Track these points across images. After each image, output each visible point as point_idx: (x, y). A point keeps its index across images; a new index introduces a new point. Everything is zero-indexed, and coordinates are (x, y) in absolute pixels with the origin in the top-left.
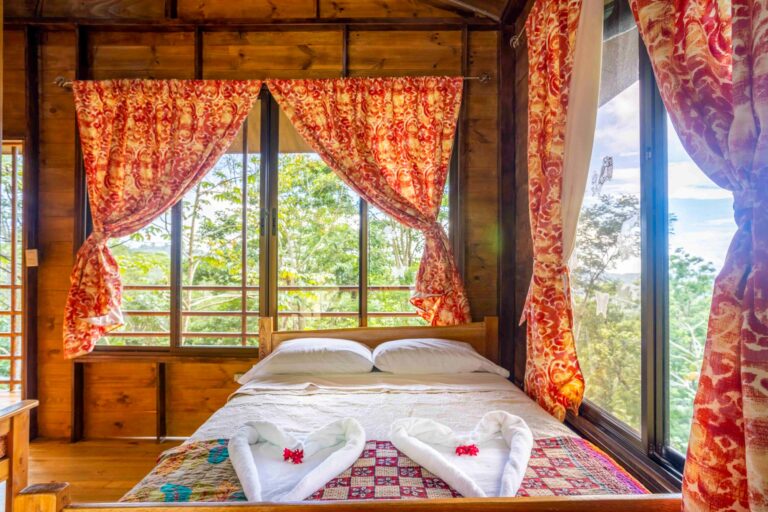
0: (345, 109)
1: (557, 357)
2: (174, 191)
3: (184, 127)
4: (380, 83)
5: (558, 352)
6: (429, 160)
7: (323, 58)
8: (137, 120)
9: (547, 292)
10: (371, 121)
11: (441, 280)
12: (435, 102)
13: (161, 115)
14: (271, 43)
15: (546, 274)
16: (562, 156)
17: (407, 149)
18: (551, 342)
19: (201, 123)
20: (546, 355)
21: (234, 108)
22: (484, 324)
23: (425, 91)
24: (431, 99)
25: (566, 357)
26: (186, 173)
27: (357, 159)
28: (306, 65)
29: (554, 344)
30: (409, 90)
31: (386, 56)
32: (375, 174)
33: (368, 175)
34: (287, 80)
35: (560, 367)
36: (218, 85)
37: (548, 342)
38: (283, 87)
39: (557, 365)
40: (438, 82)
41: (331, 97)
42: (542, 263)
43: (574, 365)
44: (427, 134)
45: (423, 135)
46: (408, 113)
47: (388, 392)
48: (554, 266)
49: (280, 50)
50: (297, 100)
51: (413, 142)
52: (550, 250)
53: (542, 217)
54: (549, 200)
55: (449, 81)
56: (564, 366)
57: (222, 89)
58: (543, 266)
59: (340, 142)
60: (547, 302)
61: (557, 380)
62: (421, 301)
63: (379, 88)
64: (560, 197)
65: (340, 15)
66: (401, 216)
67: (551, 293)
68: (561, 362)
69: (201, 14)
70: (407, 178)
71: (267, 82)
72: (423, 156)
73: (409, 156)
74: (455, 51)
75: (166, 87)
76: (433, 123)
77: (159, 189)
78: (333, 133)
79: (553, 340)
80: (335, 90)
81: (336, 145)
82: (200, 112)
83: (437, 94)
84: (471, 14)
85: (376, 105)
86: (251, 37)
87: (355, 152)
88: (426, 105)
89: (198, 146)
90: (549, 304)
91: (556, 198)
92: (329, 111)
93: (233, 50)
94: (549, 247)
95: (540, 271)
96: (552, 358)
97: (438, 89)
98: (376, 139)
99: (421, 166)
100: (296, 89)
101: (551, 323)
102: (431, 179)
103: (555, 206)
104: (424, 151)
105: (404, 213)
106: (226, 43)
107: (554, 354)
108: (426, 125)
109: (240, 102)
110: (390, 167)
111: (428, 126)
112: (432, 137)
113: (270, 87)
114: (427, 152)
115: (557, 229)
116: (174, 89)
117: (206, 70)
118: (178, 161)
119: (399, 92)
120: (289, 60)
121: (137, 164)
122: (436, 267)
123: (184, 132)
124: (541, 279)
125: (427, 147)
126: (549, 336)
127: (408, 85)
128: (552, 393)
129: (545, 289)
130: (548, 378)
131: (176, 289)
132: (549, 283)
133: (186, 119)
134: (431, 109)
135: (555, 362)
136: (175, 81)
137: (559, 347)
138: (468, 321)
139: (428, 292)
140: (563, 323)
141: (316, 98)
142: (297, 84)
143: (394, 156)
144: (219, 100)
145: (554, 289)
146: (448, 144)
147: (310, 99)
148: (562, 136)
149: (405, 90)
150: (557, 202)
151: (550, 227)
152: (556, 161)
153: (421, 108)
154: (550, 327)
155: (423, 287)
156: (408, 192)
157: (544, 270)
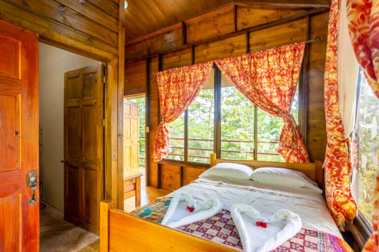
0: (246, 67)
1: (338, 188)
2: (184, 106)
3: (186, 83)
4: (262, 53)
5: (338, 185)
6: (286, 84)
7: (239, 47)
8: (173, 82)
9: (335, 152)
10: (258, 70)
11: (289, 141)
12: (289, 57)
13: (180, 80)
14: (218, 46)
15: (334, 142)
16: (336, 79)
17: (274, 81)
18: (335, 180)
19: (193, 81)
20: (332, 185)
21: (203, 73)
22: (314, 164)
23: (284, 53)
24: (287, 55)
25: (344, 189)
26: (188, 100)
27: (251, 88)
28: (232, 51)
29: (336, 180)
30: (276, 54)
31: (267, 40)
32: (259, 94)
33: (255, 95)
34: (222, 59)
35: (339, 194)
36: (198, 66)
37: (333, 179)
38: (221, 62)
39: (338, 192)
40: (291, 47)
41: (241, 63)
42: (331, 136)
43: (348, 194)
44: (285, 72)
45: (283, 73)
46: (275, 64)
47: (251, 190)
48: (339, 138)
49: (222, 48)
50: (227, 66)
51: (277, 78)
52: (335, 130)
53: (328, 112)
54: (331, 103)
55: (297, 45)
56: (342, 194)
57: (200, 67)
58: (332, 138)
59: (244, 81)
60: (334, 158)
61: (338, 201)
62: (281, 150)
63: (261, 55)
64: (337, 101)
65: (245, 27)
66: (271, 112)
67: (337, 153)
68: (340, 191)
69: (194, 41)
70: (275, 94)
71: (215, 61)
72: (283, 83)
73: (275, 84)
74: (303, 29)
75: (182, 70)
76: (288, 67)
77: (179, 106)
78: (242, 78)
79: (336, 178)
80: (242, 60)
81: (243, 83)
82: (192, 77)
83: (290, 52)
84: (312, 8)
85: (260, 63)
86: (211, 45)
87: (250, 85)
88: (285, 59)
89: (192, 89)
90: (335, 159)
91: (335, 102)
92: (240, 69)
93: (205, 51)
94: (334, 128)
95: (331, 141)
96: (335, 188)
97: (291, 51)
98: (261, 78)
99: (282, 88)
100: (226, 62)
101: (337, 169)
102: (287, 93)
103: (335, 106)
104: (284, 81)
105: (272, 110)
106: (202, 49)
107: (336, 186)
108: (285, 68)
109: (205, 71)
110: (267, 90)
111: (286, 69)
112: (288, 73)
113: (217, 63)
114: (285, 81)
115: (337, 118)
116: (184, 70)
117: (196, 61)
118: (185, 95)
119: (271, 55)
120: (225, 51)
121: (173, 98)
122: (288, 135)
123: (187, 85)
124: (332, 145)
125: (286, 78)
126: (334, 176)
127: (275, 51)
128: (336, 207)
129: (334, 150)
130: (333, 198)
131: (186, 139)
132: (336, 147)
133: (188, 80)
134: (287, 60)
135: (336, 191)
136: (185, 67)
137: (339, 182)
138: (307, 161)
139: (283, 146)
140: (345, 169)
141: (234, 64)
142: (226, 60)
143: (268, 85)
144: (199, 71)
145: (339, 151)
146: (296, 76)
147: (232, 65)
148: (335, 68)
149: (274, 54)
150: (336, 104)
151: (333, 117)
152: (332, 82)
153: (282, 61)
154: (336, 171)
155: (281, 144)
156: (275, 101)
157: (333, 140)
